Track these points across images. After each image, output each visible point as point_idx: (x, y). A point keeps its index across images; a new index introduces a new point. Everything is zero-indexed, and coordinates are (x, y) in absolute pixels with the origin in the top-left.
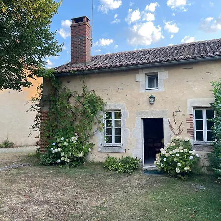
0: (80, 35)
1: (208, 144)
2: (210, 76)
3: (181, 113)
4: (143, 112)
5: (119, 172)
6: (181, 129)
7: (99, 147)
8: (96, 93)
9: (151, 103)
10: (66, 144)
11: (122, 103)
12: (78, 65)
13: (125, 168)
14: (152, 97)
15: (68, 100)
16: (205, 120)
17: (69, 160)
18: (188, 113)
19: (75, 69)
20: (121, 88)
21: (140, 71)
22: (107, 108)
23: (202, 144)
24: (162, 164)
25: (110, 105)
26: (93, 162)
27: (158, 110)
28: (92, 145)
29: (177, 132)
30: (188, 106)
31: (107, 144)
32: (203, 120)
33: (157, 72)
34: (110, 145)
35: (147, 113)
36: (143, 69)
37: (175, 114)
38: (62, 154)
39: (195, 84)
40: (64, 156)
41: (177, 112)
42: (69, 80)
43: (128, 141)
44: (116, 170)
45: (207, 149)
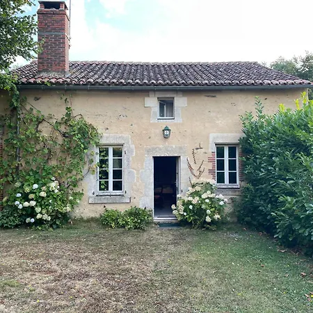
0: (55, 29)
1: (230, 187)
2: (235, 107)
3: (203, 150)
4: (154, 149)
5: (129, 229)
6: (202, 169)
7: (91, 197)
8: (86, 119)
9: (166, 137)
10: (43, 194)
11: (127, 135)
12: (52, 75)
13: (136, 222)
14: (167, 129)
15: (37, 127)
16: (226, 159)
17: (49, 218)
18: (210, 151)
19: (53, 81)
20: (124, 114)
21: (151, 94)
22: (103, 141)
23: (224, 187)
24: (185, 214)
25: (107, 138)
26: (82, 218)
27: (174, 146)
28: (79, 195)
29: (197, 173)
30: (211, 142)
31: (101, 193)
32: (225, 159)
33: (173, 98)
34: (105, 193)
35: (160, 149)
36: (154, 91)
37: (195, 151)
38: (38, 210)
39: (218, 116)
40: (41, 213)
41: (197, 149)
42: (38, 97)
43: (134, 187)
44: (123, 226)
45: (230, 193)
